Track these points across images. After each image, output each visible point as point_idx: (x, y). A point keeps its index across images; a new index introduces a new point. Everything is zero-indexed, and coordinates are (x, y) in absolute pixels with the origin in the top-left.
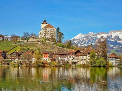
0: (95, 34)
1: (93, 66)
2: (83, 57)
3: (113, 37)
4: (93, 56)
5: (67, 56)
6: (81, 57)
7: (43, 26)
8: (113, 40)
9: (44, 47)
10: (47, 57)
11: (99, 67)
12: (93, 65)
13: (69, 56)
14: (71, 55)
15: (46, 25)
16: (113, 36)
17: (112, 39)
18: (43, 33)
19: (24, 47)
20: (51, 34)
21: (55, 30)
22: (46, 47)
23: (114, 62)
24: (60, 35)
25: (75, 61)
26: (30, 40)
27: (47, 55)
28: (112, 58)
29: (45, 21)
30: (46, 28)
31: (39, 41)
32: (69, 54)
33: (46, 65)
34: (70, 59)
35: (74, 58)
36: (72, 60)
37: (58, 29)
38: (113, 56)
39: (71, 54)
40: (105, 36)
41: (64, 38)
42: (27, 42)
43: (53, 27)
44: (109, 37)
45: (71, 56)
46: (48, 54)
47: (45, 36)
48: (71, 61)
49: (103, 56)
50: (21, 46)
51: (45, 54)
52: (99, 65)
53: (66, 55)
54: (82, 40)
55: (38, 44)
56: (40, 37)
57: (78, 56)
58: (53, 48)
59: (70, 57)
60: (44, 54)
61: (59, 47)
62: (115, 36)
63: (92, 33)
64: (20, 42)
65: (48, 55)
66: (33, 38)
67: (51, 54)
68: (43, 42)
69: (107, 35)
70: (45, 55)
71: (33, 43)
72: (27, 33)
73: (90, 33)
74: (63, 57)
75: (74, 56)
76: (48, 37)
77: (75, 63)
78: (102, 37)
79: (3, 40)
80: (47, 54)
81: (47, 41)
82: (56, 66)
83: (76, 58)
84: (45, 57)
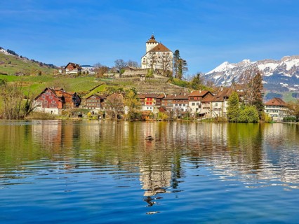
0: (253, 63)
1: (234, 122)
2: (216, 105)
3: (288, 68)
4: (233, 103)
5: (188, 103)
6: (214, 104)
7: (149, 47)
8: (287, 75)
9: (149, 86)
10: (151, 103)
11: (246, 122)
12: (233, 119)
13: (191, 103)
14: (196, 101)
15: (155, 45)
16: (289, 66)
17: (287, 72)
18: (149, 61)
19: (114, 86)
20: (164, 61)
21: (171, 54)
22: (152, 86)
23: (278, 114)
24: (180, 64)
25: (201, 111)
26: (126, 73)
27: (151, 100)
28: (274, 106)
29: (153, 38)
30: (154, 50)
31: (140, 76)
32: (192, 98)
33: (147, 118)
34: (193, 107)
35: (200, 107)
36: (197, 109)
37: (177, 53)
38: (276, 103)
39: (195, 98)
40: (273, 66)
41: (187, 69)
43: (167, 50)
44: (280, 69)
45: (196, 103)
46: (153, 99)
47: (152, 65)
48: (194, 111)
49: (254, 103)
50: (108, 84)
51: (148, 98)
52: (245, 120)
53: (186, 100)
54: (228, 75)
55: (139, 80)
56: (143, 67)
57: (208, 102)
58: (165, 88)
59: (193, 104)
60: (146, 99)
61: (177, 86)
62: (292, 65)
63: (249, 60)
64: (107, 76)
65: (154, 100)
66: (131, 69)
67: (159, 100)
68: (148, 77)
69: (277, 65)
70: (148, 100)
71: (130, 78)
72: (121, 61)
73: (245, 60)
74: (180, 105)
75: (199, 102)
76: (158, 67)
77: (202, 115)
78: (267, 69)
79: (80, 74)
80: (151, 98)
81: (156, 76)
82: (165, 120)
83: (203, 106)
84: (147, 103)
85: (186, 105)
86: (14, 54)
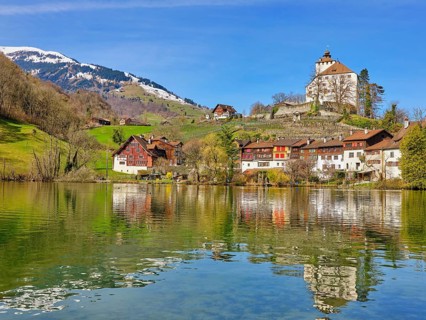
2: (392, 155)
5: (342, 154)
6: (388, 153)
10: (282, 156)
13: (347, 153)
14: (355, 149)
15: (329, 65)
22: (308, 130)
25: (365, 168)
26: (280, 112)
27: (284, 150)
29: (327, 55)
30: (326, 73)
32: (349, 144)
34: (347, 161)
35: (363, 159)
36: (358, 164)
37: (364, 74)
39: (355, 144)
42: (272, 117)
43: (348, 71)
45: (355, 152)
46: (287, 149)
48: (352, 167)
51: (278, 147)
53: (339, 148)
55: (291, 120)
56: (308, 100)
57: (377, 150)
59: (351, 155)
60: (275, 149)
61: (353, 127)
65: (288, 151)
66: (288, 105)
67: (297, 149)
68: (310, 115)
70: (278, 150)
72: (282, 95)
74: (330, 157)
75: (362, 151)
76: (328, 100)
77: (367, 175)
79: (230, 119)
80: (284, 147)
82: (280, 185)
83: (369, 157)
84: (277, 156)
85: (340, 157)
86: (192, 103)
